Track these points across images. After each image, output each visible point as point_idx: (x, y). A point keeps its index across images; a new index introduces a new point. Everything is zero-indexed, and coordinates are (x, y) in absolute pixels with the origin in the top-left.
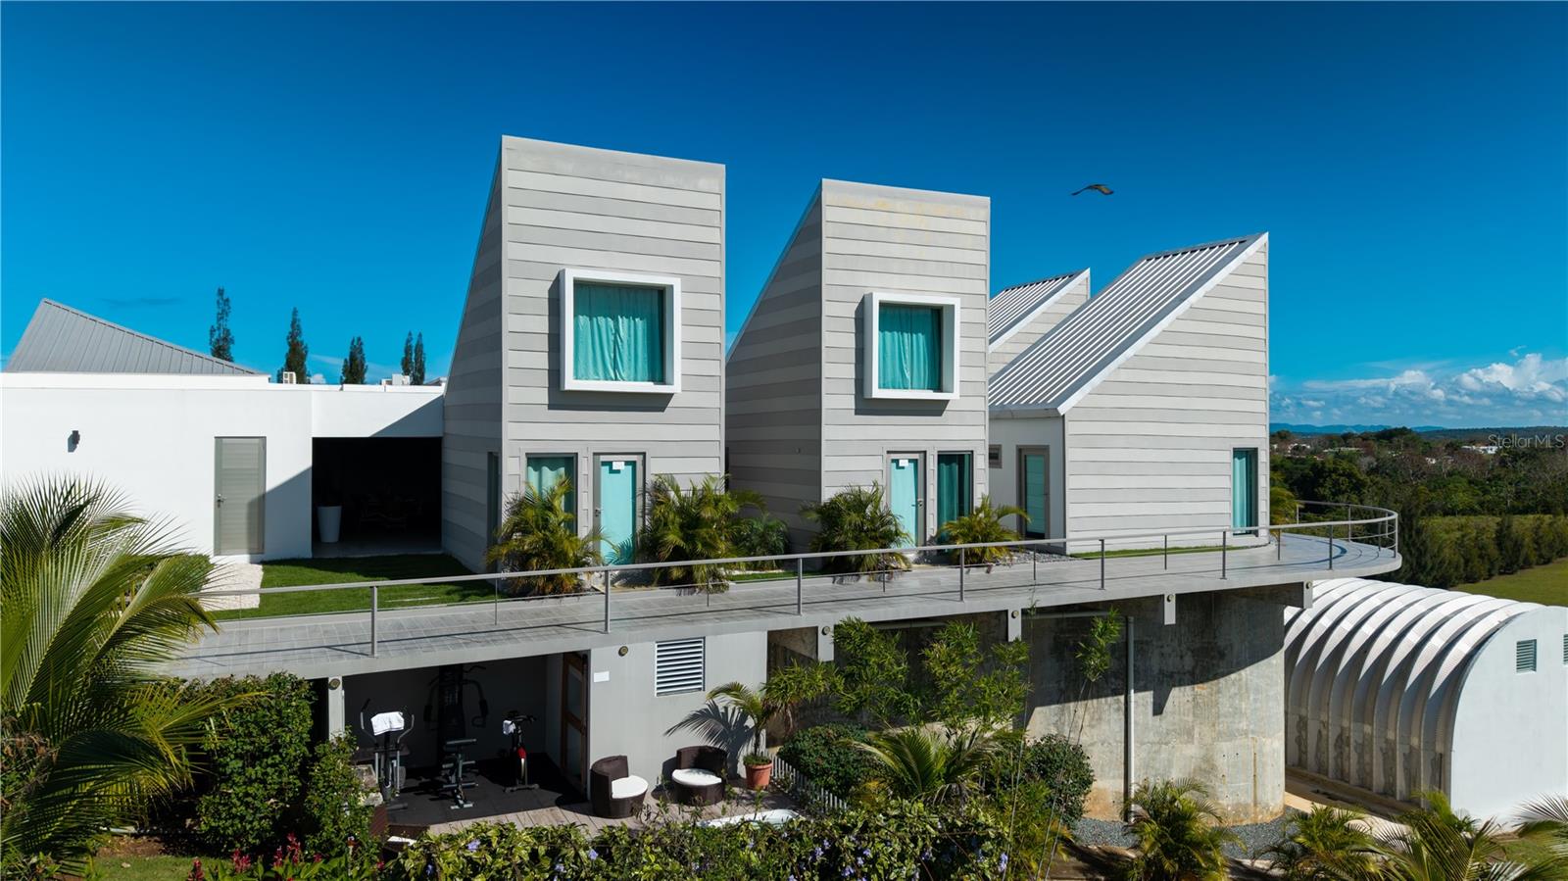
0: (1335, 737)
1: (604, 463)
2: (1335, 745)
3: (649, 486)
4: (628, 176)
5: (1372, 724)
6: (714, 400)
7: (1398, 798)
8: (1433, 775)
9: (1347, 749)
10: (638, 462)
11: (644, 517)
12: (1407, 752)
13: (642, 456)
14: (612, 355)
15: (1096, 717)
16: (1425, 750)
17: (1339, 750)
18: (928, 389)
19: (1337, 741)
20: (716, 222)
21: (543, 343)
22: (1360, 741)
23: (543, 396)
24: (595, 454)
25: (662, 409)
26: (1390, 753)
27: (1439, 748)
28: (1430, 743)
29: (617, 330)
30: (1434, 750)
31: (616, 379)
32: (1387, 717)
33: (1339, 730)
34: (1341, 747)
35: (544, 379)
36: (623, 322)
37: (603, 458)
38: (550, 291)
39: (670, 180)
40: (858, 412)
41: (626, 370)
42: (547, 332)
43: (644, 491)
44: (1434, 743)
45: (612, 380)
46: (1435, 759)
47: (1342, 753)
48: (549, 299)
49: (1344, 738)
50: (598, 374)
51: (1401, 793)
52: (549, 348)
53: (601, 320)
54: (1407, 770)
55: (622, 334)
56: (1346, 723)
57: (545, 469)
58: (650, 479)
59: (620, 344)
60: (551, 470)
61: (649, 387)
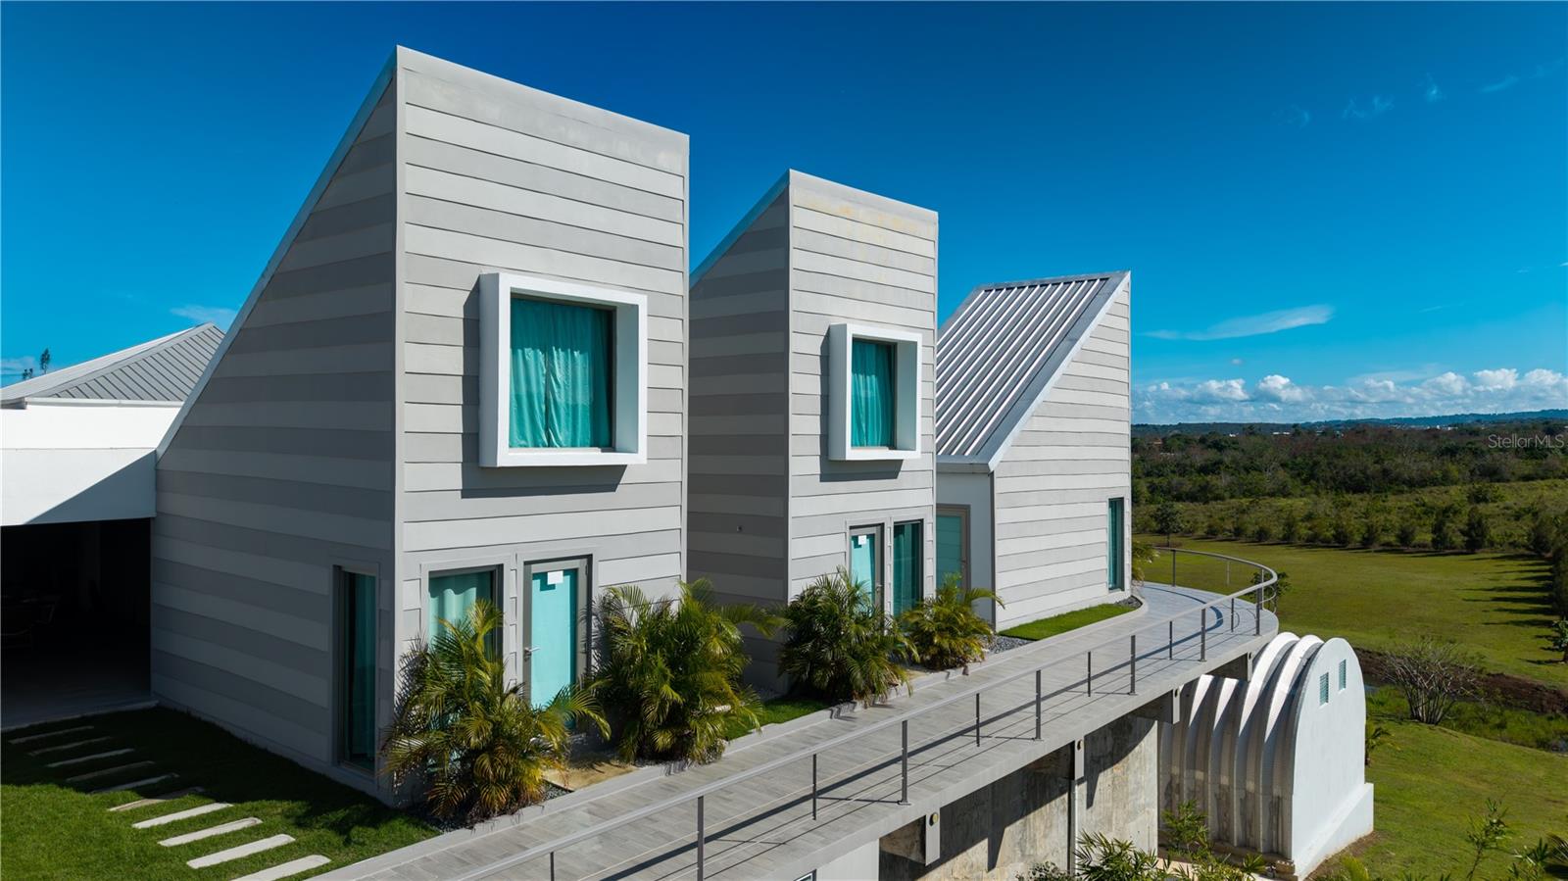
0: (1166, 785)
1: (536, 576)
2: (1166, 794)
3: (596, 605)
4: (573, 136)
5: (1205, 771)
6: (675, 471)
7: (1235, 844)
8: (1271, 820)
9: (1177, 796)
10: (581, 569)
11: (588, 653)
12: (1243, 797)
13: (585, 560)
14: (544, 407)
15: (1049, 825)
16: (1264, 794)
17: (1169, 798)
18: (881, 445)
19: (1167, 789)
20: (678, 217)
21: (455, 391)
22: (1192, 788)
23: (454, 477)
24: (526, 563)
25: (612, 488)
26: (1224, 799)
27: (1276, 791)
28: (1268, 788)
29: (551, 371)
30: (1271, 794)
31: (550, 445)
32: (1220, 762)
33: (1169, 779)
34: (1170, 795)
35: (455, 449)
36: (559, 357)
37: (536, 569)
38: (466, 307)
39: (623, 149)
40: (824, 478)
41: (563, 429)
42: (462, 373)
43: (589, 613)
44: (1271, 787)
45: (544, 446)
46: (1272, 802)
47: (1171, 801)
48: (465, 320)
49: (1174, 786)
50: (524, 437)
51: (1238, 838)
52: (464, 400)
53: (530, 352)
54: (1243, 814)
55: (559, 375)
56: (1176, 770)
57: (450, 593)
58: (598, 593)
59: (556, 390)
60: (456, 593)
61: (594, 457)
